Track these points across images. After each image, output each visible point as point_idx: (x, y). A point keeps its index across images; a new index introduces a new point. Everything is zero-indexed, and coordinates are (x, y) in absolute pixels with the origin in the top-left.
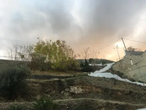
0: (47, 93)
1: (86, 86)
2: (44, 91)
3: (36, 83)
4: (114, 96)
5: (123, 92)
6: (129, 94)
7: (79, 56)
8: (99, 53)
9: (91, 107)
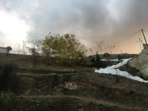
0: (39, 88)
1: (82, 82)
2: (36, 86)
3: (31, 77)
4: (111, 96)
5: (122, 91)
6: (129, 94)
7: (91, 50)
8: (114, 47)
9: (69, 106)
